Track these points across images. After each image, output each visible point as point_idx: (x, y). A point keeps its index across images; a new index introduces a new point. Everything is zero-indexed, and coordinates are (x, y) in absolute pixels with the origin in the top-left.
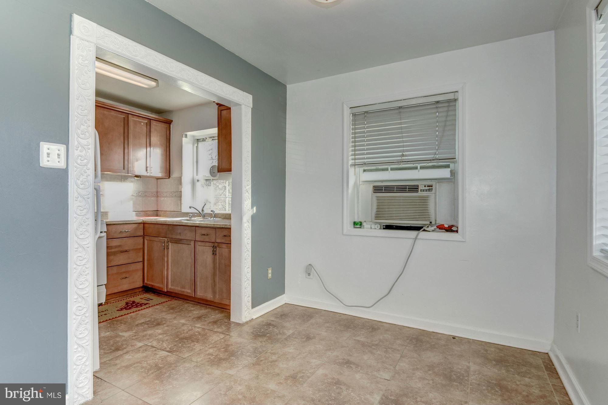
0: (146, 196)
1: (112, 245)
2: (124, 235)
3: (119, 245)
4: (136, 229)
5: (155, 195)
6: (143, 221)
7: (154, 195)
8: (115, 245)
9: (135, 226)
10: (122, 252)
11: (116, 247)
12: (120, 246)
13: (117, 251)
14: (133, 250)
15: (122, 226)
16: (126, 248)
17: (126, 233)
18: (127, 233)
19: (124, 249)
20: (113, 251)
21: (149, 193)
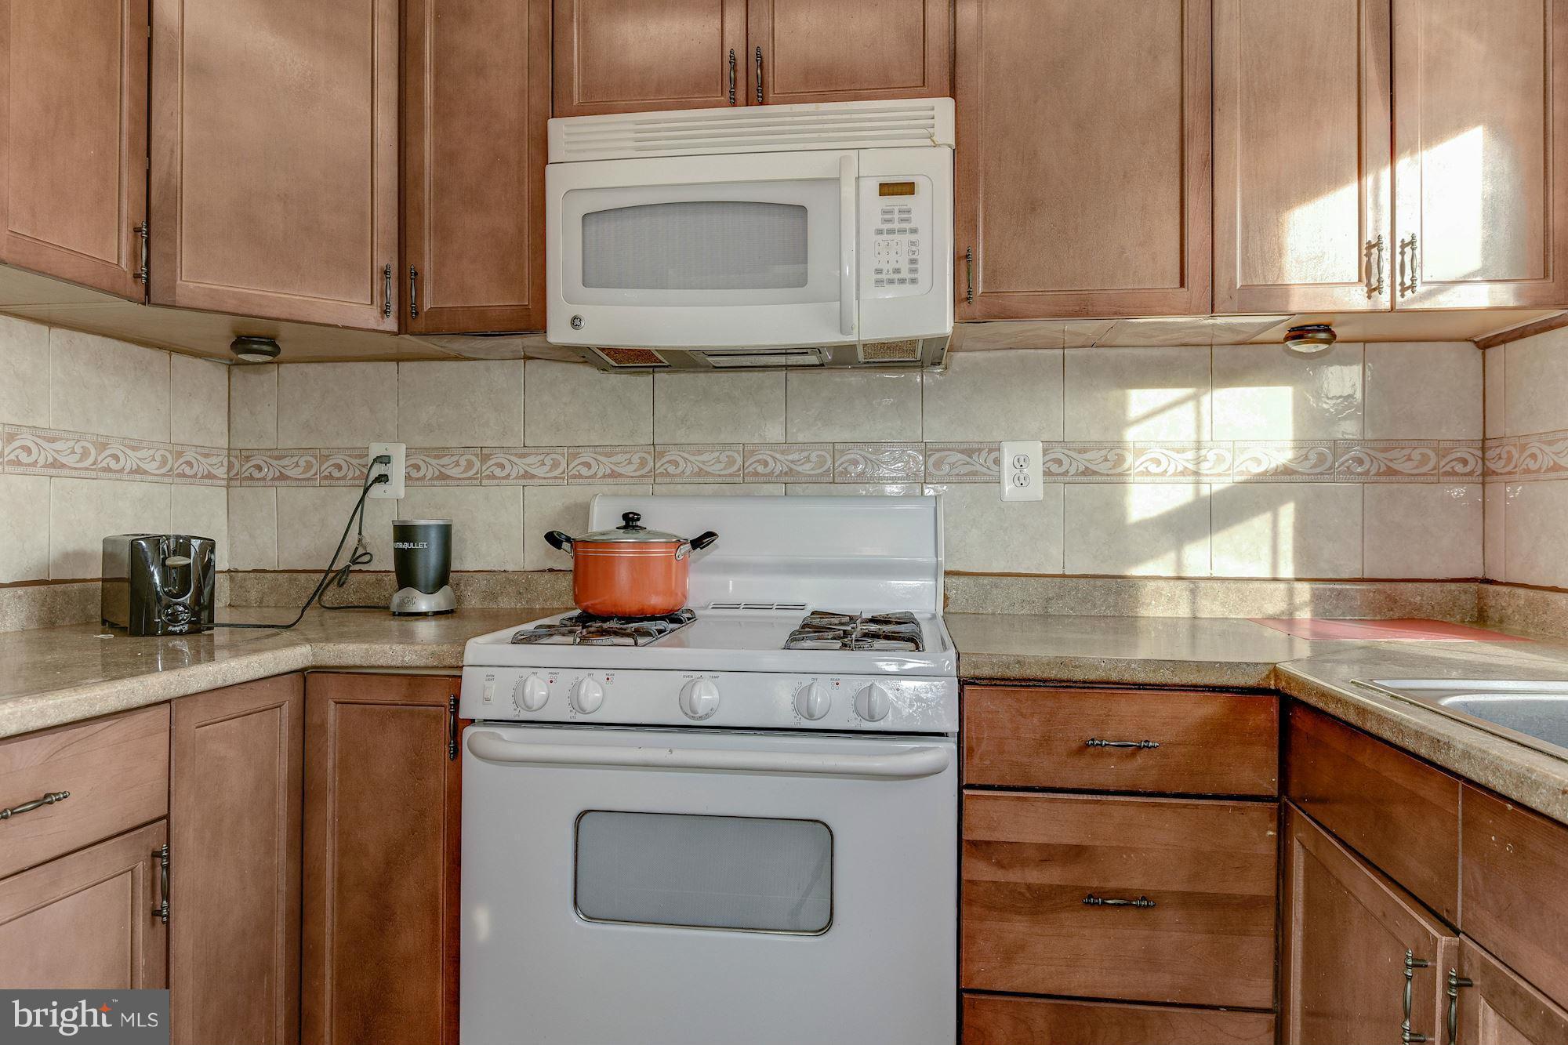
0: (1391, 472)
1: (1012, 838)
2: (1110, 771)
3: (1074, 842)
4: (1215, 735)
5: (1465, 462)
6: (1275, 672)
7: (1459, 468)
8: (1042, 840)
9: (1210, 708)
10: (1094, 900)
11: (1049, 854)
12: (1075, 853)
13: (1060, 890)
14: (1188, 900)
15: (1093, 705)
16: (1135, 881)
17: (1133, 755)
18: (1140, 760)
19: (1113, 884)
20: (1029, 887)
21: (1416, 455)
